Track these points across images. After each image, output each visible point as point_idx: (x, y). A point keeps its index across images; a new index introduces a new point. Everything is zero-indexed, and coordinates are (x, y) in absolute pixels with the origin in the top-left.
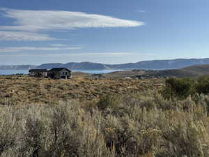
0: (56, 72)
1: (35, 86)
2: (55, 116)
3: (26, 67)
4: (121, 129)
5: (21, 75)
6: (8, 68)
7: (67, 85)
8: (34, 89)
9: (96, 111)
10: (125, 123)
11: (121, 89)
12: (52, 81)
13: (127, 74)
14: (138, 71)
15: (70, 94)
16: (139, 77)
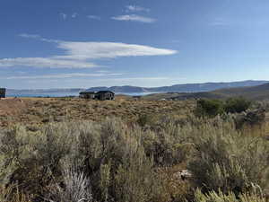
0: (102, 94)
1: (85, 106)
2: (103, 130)
3: (77, 90)
4: (158, 142)
5: (73, 97)
6: (62, 91)
7: (111, 105)
8: (84, 109)
9: (137, 127)
10: (162, 137)
11: (157, 108)
12: (99, 102)
13: (163, 96)
15: (114, 113)
16: (173, 99)
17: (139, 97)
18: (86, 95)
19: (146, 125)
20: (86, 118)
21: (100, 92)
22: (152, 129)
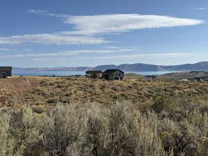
1: (91, 86)
2: (112, 116)
4: (179, 134)
5: (79, 76)
6: (68, 69)
7: (120, 86)
8: (90, 89)
11: (177, 91)
12: (107, 82)
13: (184, 76)
14: (197, 72)
15: (123, 95)
16: (198, 79)
17: (153, 77)
18: (93, 74)
19: (163, 112)
20: (92, 100)
21: (108, 70)
22: (171, 117)
